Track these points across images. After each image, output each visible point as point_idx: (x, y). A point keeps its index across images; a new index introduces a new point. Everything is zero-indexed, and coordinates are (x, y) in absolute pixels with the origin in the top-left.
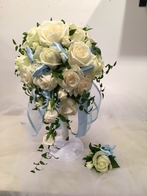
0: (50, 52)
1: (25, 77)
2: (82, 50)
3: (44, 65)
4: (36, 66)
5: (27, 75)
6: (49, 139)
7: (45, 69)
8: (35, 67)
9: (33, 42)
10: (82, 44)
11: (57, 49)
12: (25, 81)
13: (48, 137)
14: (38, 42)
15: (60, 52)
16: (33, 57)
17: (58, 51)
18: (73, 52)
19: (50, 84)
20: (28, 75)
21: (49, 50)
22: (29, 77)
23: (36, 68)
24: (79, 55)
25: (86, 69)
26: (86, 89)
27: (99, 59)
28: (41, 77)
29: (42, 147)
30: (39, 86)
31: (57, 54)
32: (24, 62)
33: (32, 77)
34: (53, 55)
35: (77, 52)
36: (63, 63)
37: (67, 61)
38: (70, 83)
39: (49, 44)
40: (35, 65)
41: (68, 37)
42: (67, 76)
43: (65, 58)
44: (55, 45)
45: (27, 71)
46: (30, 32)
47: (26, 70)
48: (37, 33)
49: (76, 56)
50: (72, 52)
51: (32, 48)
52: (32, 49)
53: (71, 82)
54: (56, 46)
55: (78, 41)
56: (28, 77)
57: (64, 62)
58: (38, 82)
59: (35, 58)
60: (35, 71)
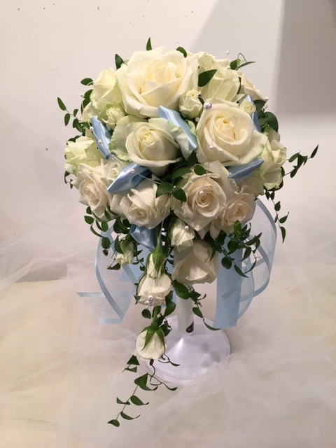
0: (150, 133)
1: (89, 192)
2: (233, 125)
3: (136, 165)
4: (116, 166)
5: (95, 189)
6: (152, 344)
7: (138, 175)
8: (115, 169)
9: (109, 106)
10: (232, 108)
11: (169, 126)
12: (90, 203)
13: (148, 339)
14: (121, 105)
15: (177, 133)
16: (109, 144)
17: (173, 130)
18: (208, 129)
19: (152, 212)
20: (98, 190)
21: (148, 129)
22: (101, 193)
23: (118, 172)
24: (225, 137)
25: (242, 171)
26: (240, 219)
27: (274, 140)
28: (128, 195)
29: (134, 360)
30: (124, 216)
31: (169, 137)
32: (87, 156)
33: (107, 193)
34: (158, 141)
35: (220, 129)
36: (183, 158)
37: (194, 153)
38: (201, 208)
39: (148, 112)
40: (114, 164)
41: (195, 92)
42: (193, 191)
43: (190, 146)
44: (163, 115)
45: (94, 179)
46: (100, 81)
47: (92, 177)
48: (117, 83)
49: (217, 141)
50: (206, 130)
51: (106, 122)
52: (105, 125)
53: (203, 206)
54: (166, 118)
55: (221, 102)
56: (97, 193)
57: (186, 157)
58: (122, 207)
59: (115, 149)
60: (114, 180)
